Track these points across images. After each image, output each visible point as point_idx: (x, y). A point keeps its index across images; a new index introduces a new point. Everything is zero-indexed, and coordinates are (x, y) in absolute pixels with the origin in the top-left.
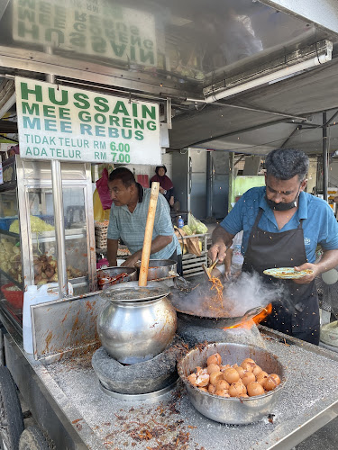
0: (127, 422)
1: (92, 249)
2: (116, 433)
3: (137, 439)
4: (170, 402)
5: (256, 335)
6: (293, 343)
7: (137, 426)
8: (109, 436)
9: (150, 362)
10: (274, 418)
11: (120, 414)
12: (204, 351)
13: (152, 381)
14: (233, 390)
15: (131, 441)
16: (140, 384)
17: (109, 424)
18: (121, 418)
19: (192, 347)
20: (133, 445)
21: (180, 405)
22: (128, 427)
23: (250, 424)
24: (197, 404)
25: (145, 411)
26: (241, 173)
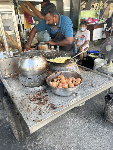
0: (29, 96)
1: (18, 39)
2: (25, 99)
3: (31, 101)
4: (44, 90)
5: (76, 68)
6: (90, 71)
7: (32, 97)
8: (23, 100)
9: (37, 78)
10: (77, 94)
11: (27, 93)
12: (57, 74)
13: (38, 83)
14: (64, 86)
15: (30, 101)
16: (34, 84)
17: (23, 96)
18: (27, 95)
19: (53, 72)
20: (30, 102)
21: (47, 91)
22: (29, 97)
23: (69, 96)
24: (52, 90)
25: (36, 92)
26: (84, 9)
